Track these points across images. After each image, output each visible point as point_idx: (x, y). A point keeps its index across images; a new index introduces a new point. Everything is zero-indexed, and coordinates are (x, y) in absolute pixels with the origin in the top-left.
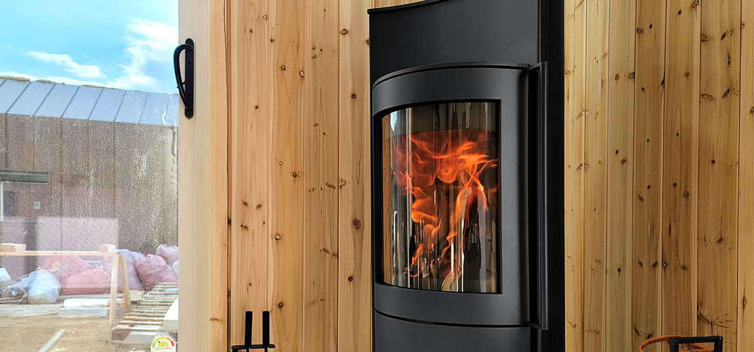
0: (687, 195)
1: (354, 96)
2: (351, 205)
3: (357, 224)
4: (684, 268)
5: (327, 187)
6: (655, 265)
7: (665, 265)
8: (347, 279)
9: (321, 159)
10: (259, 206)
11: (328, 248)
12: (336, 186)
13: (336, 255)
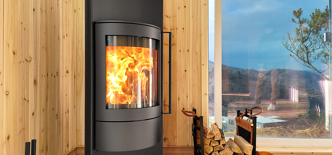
1: (34, 9)
2: (33, 71)
3: (35, 82)
5: (25, 61)
8: (32, 114)
9: (23, 44)
11: (26, 98)
12: (29, 61)
13: (28, 101)
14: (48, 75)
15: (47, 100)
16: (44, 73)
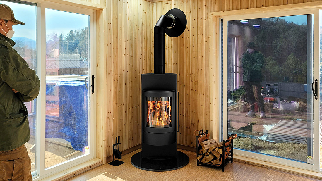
0: (189, 104)
2: (125, 108)
4: (189, 116)
6: (184, 115)
7: (185, 115)
8: (124, 124)
10: (111, 112)
12: (123, 105)
13: (123, 120)
14: (133, 107)
15: (132, 118)
16: (131, 107)
